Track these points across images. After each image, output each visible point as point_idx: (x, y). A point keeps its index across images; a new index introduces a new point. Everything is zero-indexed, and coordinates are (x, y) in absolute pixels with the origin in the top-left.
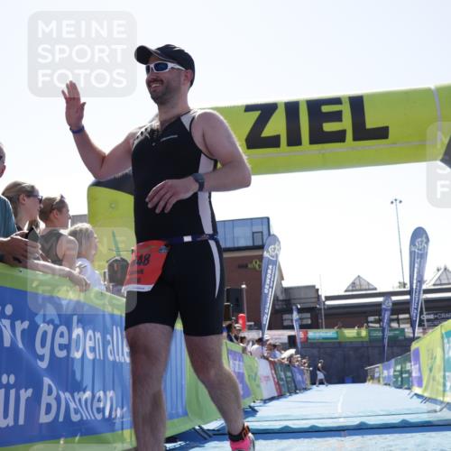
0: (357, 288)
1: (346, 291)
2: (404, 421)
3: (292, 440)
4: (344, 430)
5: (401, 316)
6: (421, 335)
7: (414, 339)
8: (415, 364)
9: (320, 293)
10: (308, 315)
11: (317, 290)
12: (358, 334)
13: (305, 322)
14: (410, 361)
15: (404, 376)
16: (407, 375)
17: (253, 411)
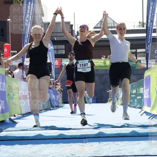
1: (95, 28)
2: (133, 132)
4: (85, 138)
5: (139, 51)
6: (153, 66)
7: (147, 68)
8: (147, 88)
10: (63, 47)
11: (72, 26)
12: (105, 63)
13: (60, 52)
14: (143, 87)
15: (138, 98)
16: (140, 97)
17: (13, 123)
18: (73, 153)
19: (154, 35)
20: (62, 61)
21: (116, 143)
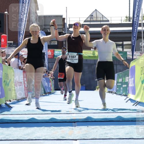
0: (94, 19)
1: (85, 21)
2: (119, 117)
3: (36, 128)
4: (75, 122)
5: (125, 43)
6: (138, 57)
7: (133, 59)
8: (131, 78)
9: (65, 22)
11: (64, 19)
12: (94, 54)
13: (52, 43)
14: (128, 76)
15: (123, 86)
16: (126, 86)
17: (8, 107)
18: (63, 135)
19: (139, 28)
20: (55, 51)
21: (103, 127)
